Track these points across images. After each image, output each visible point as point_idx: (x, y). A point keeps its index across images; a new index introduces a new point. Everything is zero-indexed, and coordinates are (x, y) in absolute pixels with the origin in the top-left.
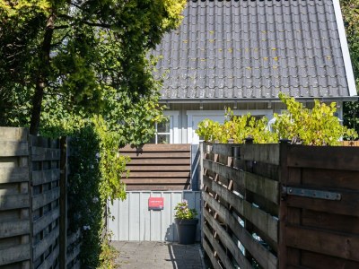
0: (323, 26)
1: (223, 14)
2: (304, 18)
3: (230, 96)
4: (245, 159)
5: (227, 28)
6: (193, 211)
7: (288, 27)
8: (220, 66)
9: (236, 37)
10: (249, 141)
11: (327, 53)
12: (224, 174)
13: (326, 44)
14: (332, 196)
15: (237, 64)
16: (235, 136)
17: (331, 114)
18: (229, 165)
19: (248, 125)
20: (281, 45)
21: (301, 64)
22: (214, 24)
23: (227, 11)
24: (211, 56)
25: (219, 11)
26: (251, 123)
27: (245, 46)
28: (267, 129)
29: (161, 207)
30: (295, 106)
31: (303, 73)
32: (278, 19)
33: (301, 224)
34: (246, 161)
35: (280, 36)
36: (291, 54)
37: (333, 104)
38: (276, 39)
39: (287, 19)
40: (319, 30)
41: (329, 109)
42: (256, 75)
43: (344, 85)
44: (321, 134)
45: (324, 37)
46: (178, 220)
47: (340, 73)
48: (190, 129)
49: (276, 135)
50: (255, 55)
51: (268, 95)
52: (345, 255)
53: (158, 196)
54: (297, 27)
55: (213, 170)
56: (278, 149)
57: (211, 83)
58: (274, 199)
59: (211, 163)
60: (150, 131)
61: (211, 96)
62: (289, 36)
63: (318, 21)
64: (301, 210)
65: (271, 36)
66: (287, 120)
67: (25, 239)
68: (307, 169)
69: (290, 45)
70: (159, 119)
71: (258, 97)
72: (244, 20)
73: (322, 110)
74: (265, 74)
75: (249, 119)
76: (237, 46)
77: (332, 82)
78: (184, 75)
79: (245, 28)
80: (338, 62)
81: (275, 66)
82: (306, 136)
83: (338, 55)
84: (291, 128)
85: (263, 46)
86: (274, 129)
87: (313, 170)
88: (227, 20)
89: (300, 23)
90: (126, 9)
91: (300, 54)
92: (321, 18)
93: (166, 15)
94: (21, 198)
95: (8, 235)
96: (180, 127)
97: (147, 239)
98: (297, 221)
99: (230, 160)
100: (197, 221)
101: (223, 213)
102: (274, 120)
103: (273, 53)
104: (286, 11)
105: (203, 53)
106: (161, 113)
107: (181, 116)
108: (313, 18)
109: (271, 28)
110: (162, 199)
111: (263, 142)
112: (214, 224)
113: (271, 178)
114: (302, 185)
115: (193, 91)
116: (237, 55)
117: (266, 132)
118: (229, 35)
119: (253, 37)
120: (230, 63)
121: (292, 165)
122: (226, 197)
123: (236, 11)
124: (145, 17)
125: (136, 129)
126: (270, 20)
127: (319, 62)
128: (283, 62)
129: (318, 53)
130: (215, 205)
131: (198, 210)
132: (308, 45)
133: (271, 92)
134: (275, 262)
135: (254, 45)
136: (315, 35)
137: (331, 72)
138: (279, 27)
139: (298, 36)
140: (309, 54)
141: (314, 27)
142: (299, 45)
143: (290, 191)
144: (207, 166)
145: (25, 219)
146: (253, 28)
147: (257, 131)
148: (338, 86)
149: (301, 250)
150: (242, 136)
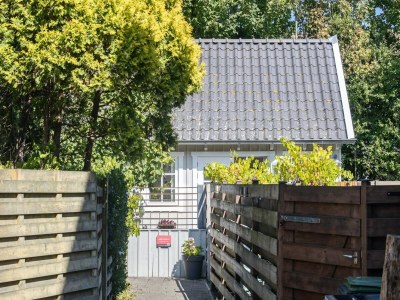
0: (323, 70)
1: (226, 57)
2: (305, 62)
3: (234, 138)
4: (252, 196)
5: (231, 71)
6: (199, 248)
7: (289, 70)
8: (224, 109)
9: (239, 80)
10: (255, 182)
11: (327, 96)
12: (232, 211)
13: (325, 88)
14: (314, 220)
15: (241, 107)
16: (240, 177)
17: (328, 157)
18: (237, 202)
19: (251, 167)
20: (283, 88)
21: (302, 106)
22: (218, 67)
23: (230, 54)
24: (215, 98)
25: (222, 54)
26: (255, 165)
27: (249, 89)
28: (269, 171)
29: (168, 244)
30: (295, 149)
31: (303, 116)
32: (280, 62)
33: (294, 242)
34: (253, 198)
35: (282, 79)
36: (292, 97)
37: (330, 148)
38: (278, 83)
39: (289, 62)
40: (319, 74)
41: (325, 152)
42: (259, 118)
43: (343, 128)
44: (318, 175)
45: (324, 80)
46: (186, 256)
47: (339, 116)
48: (195, 170)
49: (277, 177)
50: (258, 98)
51: (270, 138)
52: (323, 261)
53: (166, 234)
54: (298, 71)
55: (221, 208)
56: (277, 188)
57: (216, 125)
58: (275, 225)
59: (219, 202)
60: (158, 172)
61: (215, 138)
62: (290, 79)
63: (318, 65)
64: (294, 231)
65: (273, 79)
66: (288, 162)
67: (94, 253)
68: (298, 202)
69: (291, 89)
70: (166, 160)
71: (261, 139)
72: (247, 63)
73: (319, 154)
74: (268, 117)
75: (253, 162)
76: (240, 89)
77: (332, 125)
78: (189, 118)
79: (248, 71)
80: (337, 105)
81: (277, 109)
82: (305, 177)
83: (337, 99)
84: (291, 170)
85: (266, 88)
86: (276, 171)
87: (302, 203)
88: (230, 63)
89: (301, 67)
90: (162, 81)
91: (301, 97)
92: (322, 62)
93: (190, 82)
94: (92, 223)
95: (84, 249)
96: (185, 168)
97: (156, 275)
98: (291, 240)
99: (238, 198)
100: (203, 258)
101: (231, 245)
102: (275, 162)
103: (275, 97)
104: (288, 54)
105: (207, 96)
106: (168, 155)
107: (186, 158)
108: (313, 62)
109: (273, 71)
110: (169, 237)
111: (266, 183)
112: (222, 256)
113: (273, 210)
114: (294, 214)
115: (198, 133)
116: (240, 98)
117: (269, 173)
118: (232, 78)
119: (256, 80)
120: (233, 105)
121: (288, 199)
122: (234, 229)
123: (239, 54)
124: (177, 87)
125: (145, 170)
126: (272, 63)
127: (319, 105)
128: (285, 106)
129: (318, 97)
130: (223, 239)
131: (204, 247)
132: (309, 88)
133: (273, 135)
134: (275, 270)
135: (257, 88)
136: (316, 79)
137: (330, 115)
138: (281, 71)
139: (299, 79)
140: (310, 97)
141: (314, 70)
142: (300, 88)
143: (286, 218)
144: (215, 205)
145: (94, 239)
146: (256, 71)
147: (260, 172)
148: (337, 129)
149: (294, 261)
150: (246, 177)
